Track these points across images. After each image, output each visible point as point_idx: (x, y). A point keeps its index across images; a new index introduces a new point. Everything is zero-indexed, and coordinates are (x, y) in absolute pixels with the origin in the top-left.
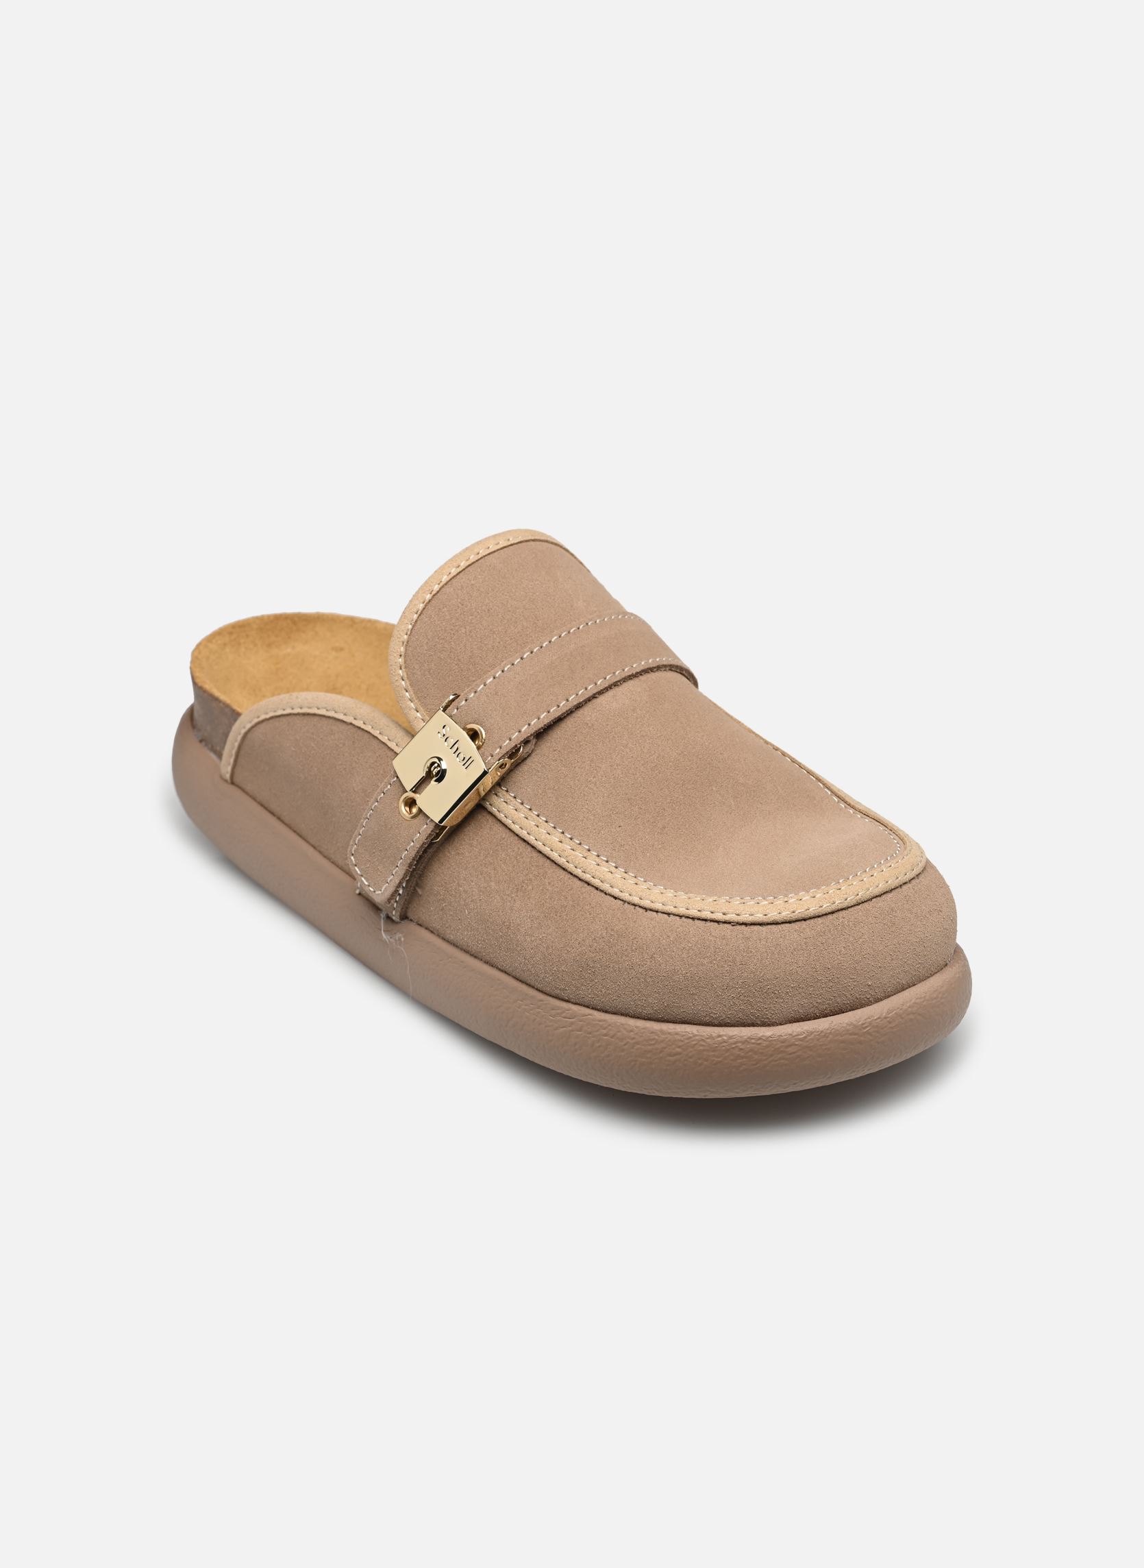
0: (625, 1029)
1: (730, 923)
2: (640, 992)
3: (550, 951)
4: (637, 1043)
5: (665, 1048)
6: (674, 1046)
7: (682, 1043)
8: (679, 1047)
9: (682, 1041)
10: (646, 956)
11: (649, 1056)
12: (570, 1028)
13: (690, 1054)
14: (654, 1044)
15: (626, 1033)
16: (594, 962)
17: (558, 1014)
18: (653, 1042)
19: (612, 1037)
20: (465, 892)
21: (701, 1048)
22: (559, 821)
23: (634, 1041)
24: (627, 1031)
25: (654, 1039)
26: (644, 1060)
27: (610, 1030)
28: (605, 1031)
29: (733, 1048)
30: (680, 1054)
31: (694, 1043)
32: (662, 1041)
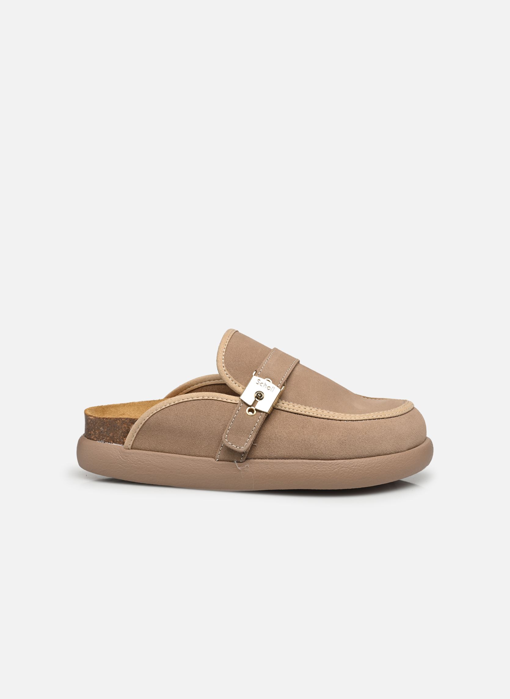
0: (360, 462)
1: (384, 418)
2: (363, 447)
3: (326, 442)
4: (365, 466)
5: (375, 465)
6: (378, 464)
7: (380, 462)
8: (380, 463)
9: (380, 461)
10: (363, 433)
11: (370, 469)
12: (339, 468)
13: (384, 465)
14: (371, 465)
15: (361, 464)
16: (345, 440)
17: (332, 465)
18: (371, 464)
19: (356, 466)
20: (280, 436)
21: (387, 462)
22: (305, 403)
23: (364, 465)
24: (361, 463)
25: (371, 463)
26: (368, 471)
27: (354, 464)
28: (352, 465)
29: (396, 460)
30: (380, 466)
31: (384, 461)
32: (374, 463)
